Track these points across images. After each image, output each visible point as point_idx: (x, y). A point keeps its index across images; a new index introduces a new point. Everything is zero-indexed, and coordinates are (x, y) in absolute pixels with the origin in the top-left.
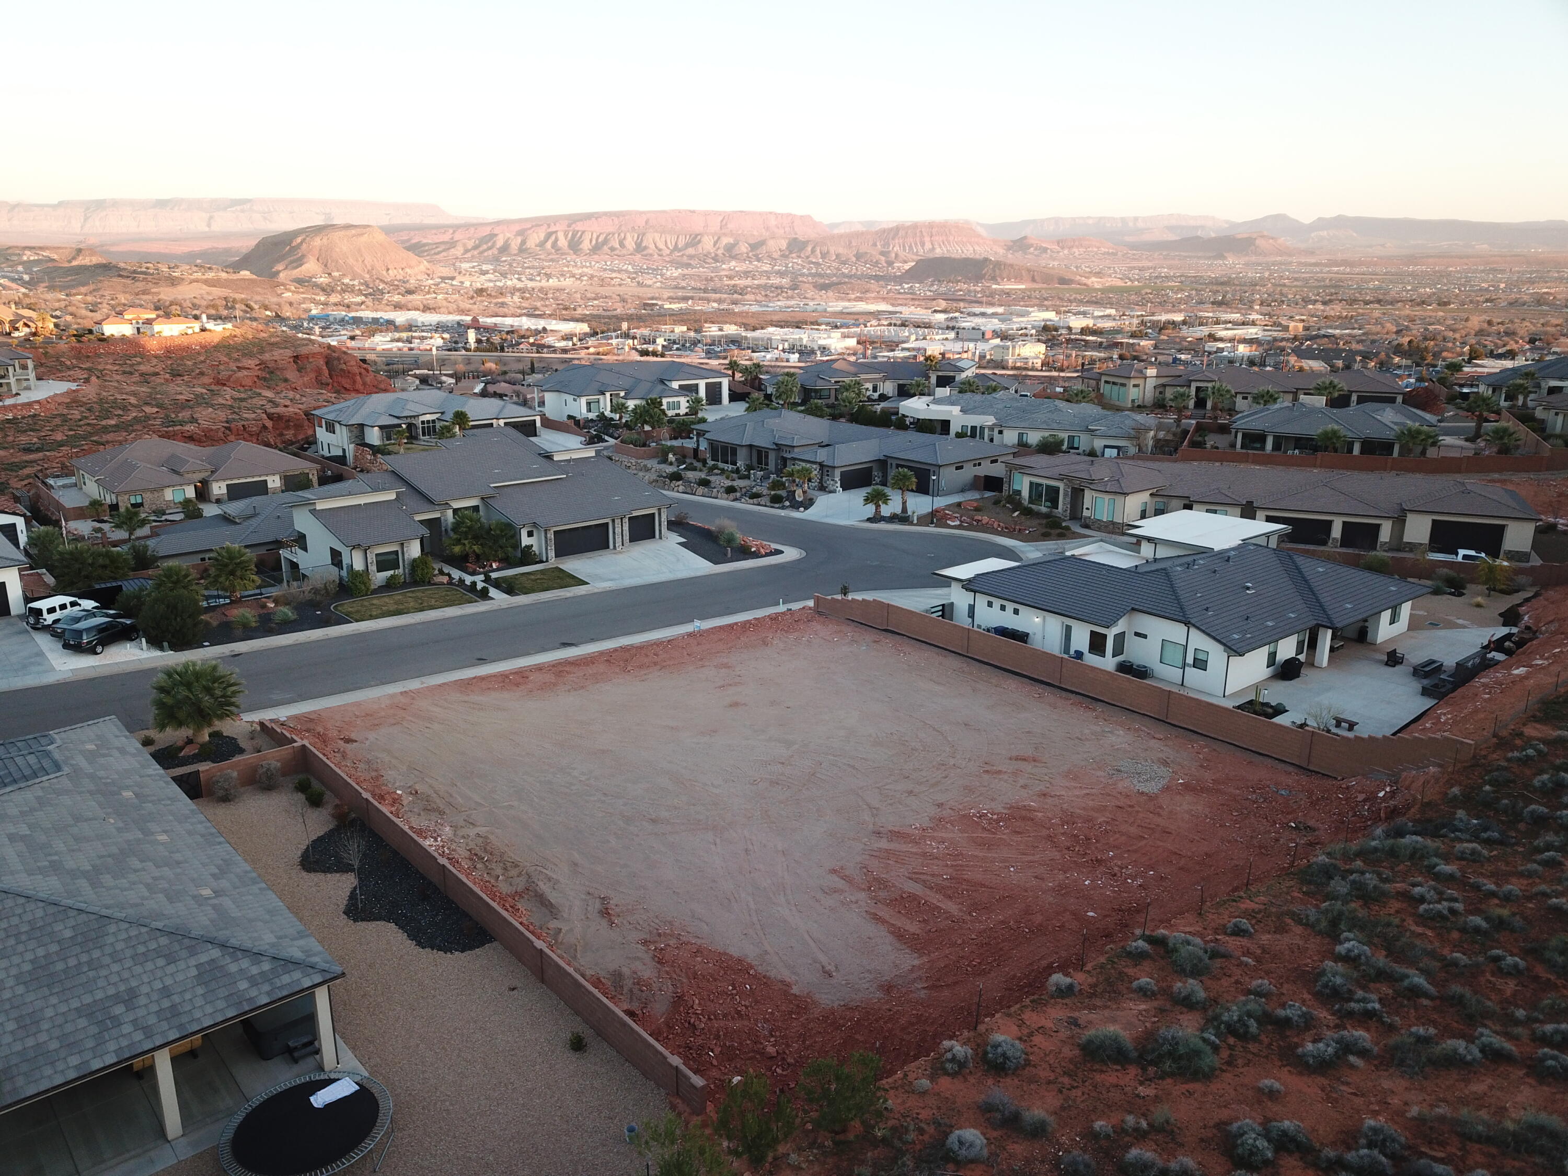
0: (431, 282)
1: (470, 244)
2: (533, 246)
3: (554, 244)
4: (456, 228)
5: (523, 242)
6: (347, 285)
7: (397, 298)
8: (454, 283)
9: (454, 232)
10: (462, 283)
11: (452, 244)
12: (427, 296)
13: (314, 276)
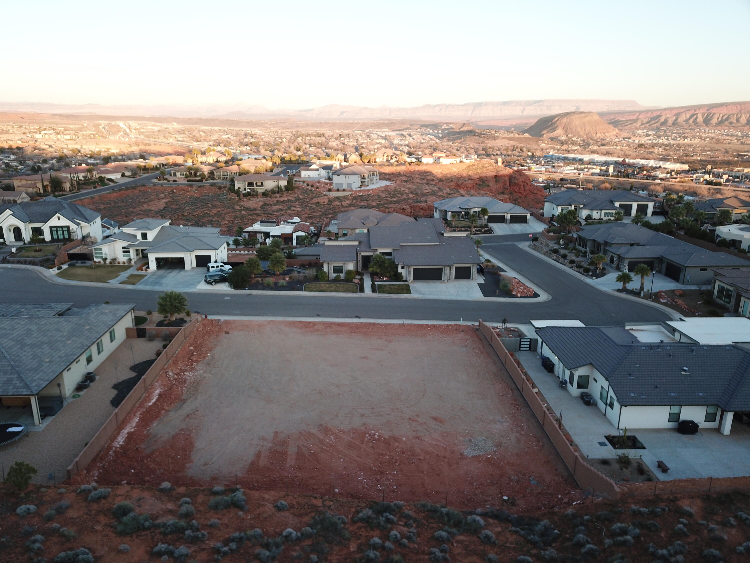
0: (617, 140)
1: (645, 121)
2: (682, 121)
3: (695, 121)
4: (641, 112)
5: (676, 119)
6: (574, 141)
7: (595, 148)
8: (630, 140)
9: (639, 114)
10: (634, 141)
11: (636, 121)
12: (612, 147)
13: (559, 136)
